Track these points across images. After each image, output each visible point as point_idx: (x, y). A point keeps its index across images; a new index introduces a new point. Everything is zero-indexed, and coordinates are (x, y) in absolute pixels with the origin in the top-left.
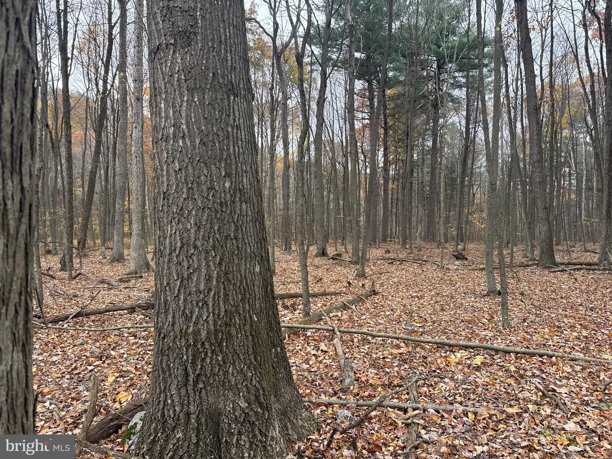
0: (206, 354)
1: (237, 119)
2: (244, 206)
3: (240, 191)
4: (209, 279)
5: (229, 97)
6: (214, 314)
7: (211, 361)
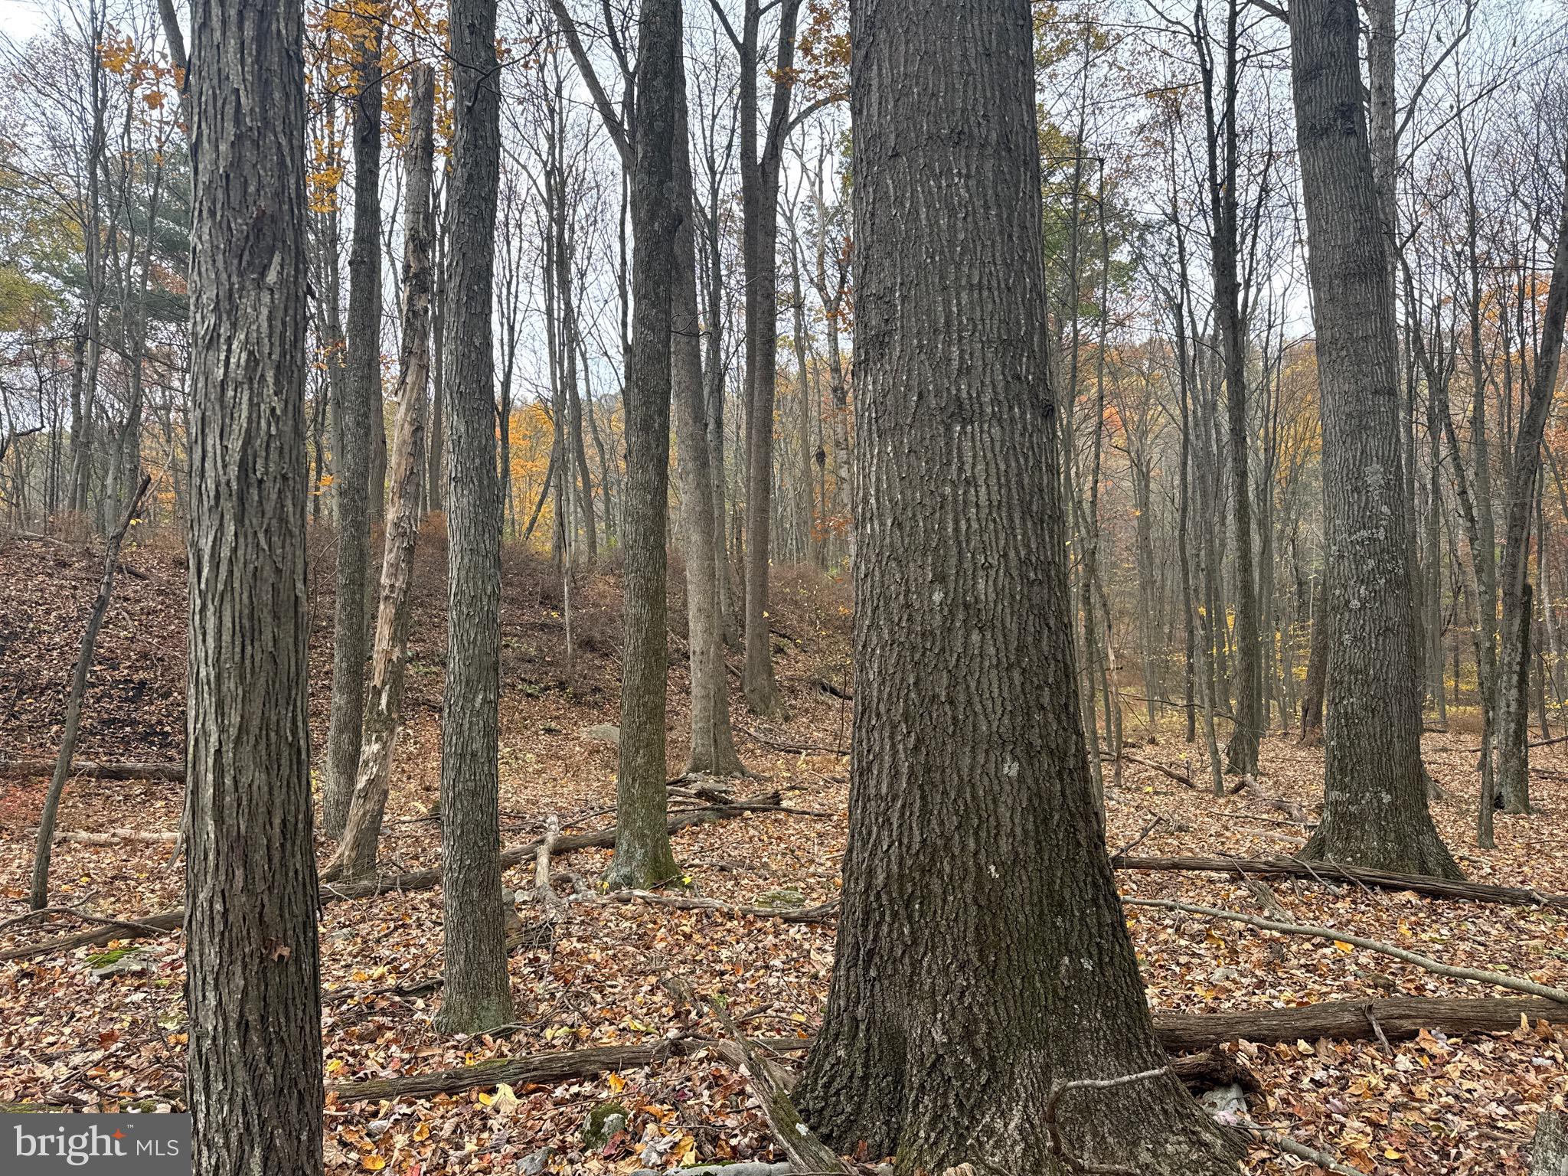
0: (882, 915)
1: (967, 467)
2: (975, 637)
3: (966, 606)
4: (895, 775)
5: (948, 429)
6: (900, 844)
7: (890, 932)
